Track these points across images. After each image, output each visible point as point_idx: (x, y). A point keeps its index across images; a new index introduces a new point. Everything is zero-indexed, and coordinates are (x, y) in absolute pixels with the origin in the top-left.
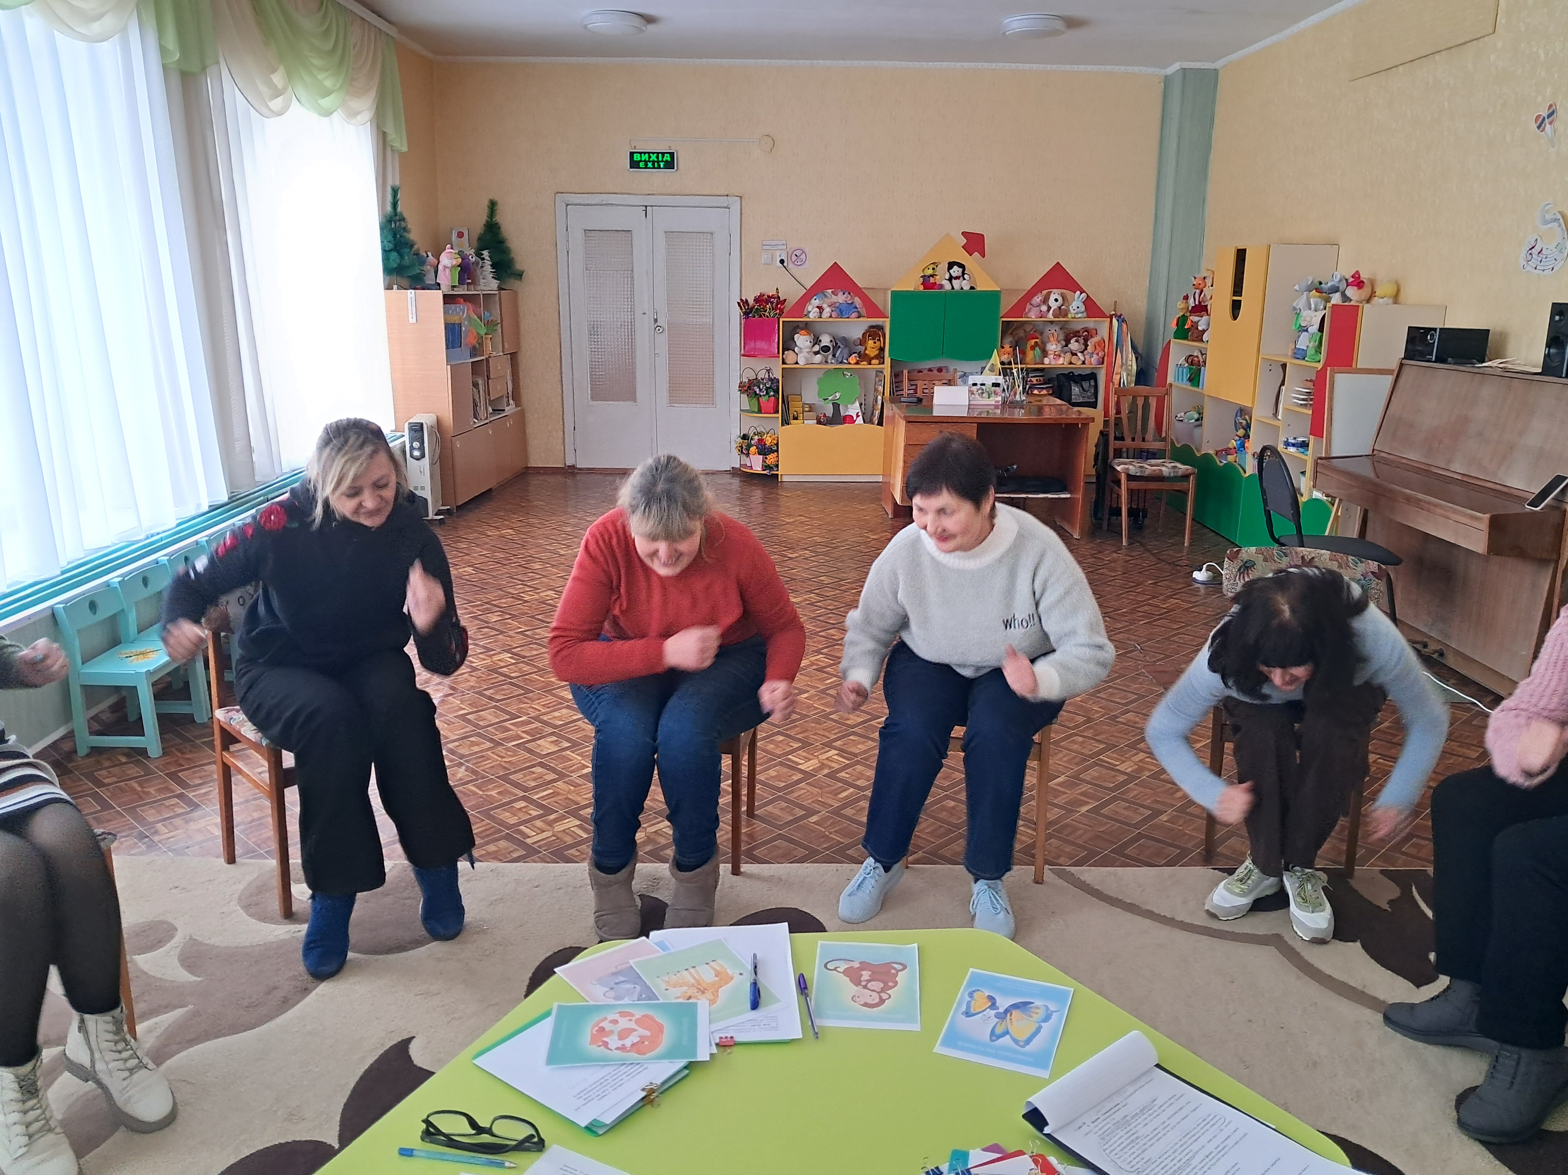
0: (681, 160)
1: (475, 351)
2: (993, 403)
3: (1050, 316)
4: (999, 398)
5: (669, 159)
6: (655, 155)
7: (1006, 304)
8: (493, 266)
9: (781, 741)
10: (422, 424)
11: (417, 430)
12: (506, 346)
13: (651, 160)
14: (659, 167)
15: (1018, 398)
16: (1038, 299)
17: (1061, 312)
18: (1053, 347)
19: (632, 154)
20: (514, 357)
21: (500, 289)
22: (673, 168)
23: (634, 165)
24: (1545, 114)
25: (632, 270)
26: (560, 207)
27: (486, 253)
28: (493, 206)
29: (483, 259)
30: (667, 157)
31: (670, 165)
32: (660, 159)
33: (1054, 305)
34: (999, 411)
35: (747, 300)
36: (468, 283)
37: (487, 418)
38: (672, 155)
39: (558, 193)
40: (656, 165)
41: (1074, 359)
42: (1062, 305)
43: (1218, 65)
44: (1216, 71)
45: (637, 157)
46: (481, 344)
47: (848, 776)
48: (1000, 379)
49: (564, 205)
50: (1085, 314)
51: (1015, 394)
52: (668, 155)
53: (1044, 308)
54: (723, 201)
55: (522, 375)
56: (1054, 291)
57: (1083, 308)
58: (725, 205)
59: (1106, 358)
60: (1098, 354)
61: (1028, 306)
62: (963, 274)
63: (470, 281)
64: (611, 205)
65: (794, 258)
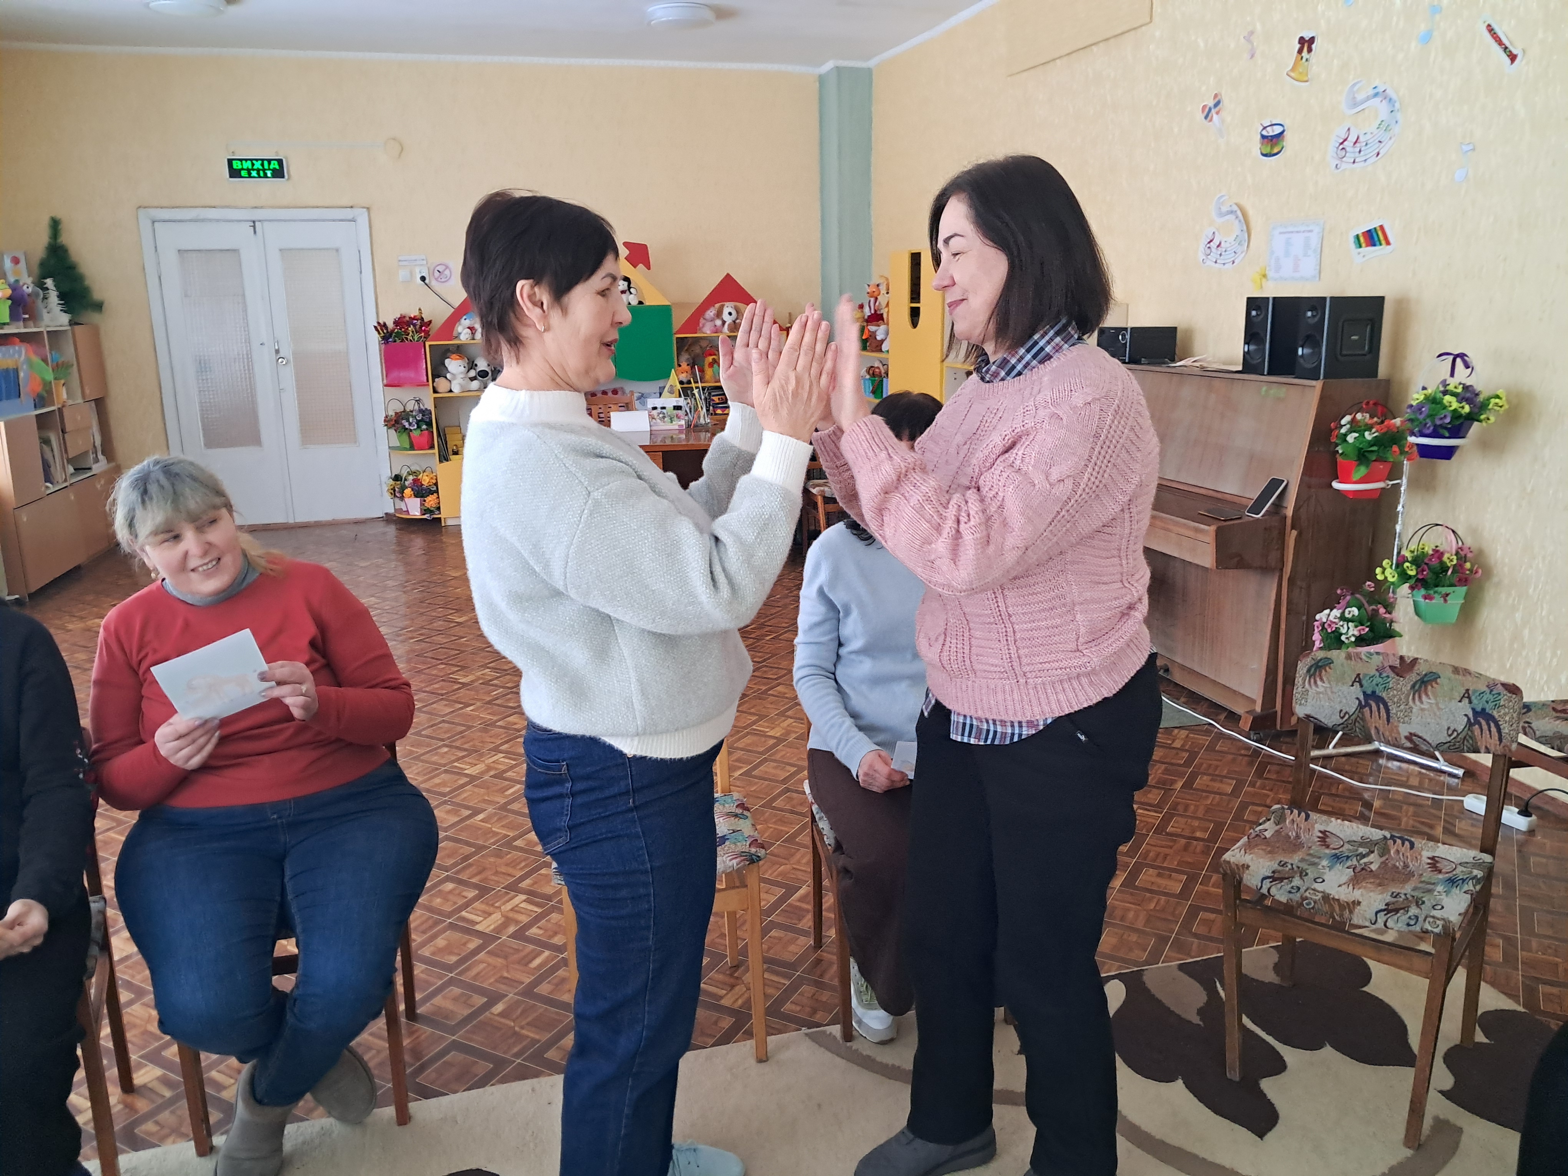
0: (292, 167)
1: (40, 401)
2: (677, 427)
3: (726, 330)
4: (683, 422)
5: (277, 167)
6: (260, 162)
7: (679, 319)
8: (61, 296)
9: (451, 892)
12: (87, 391)
13: (255, 167)
14: (266, 176)
15: (702, 421)
16: (711, 313)
19: (230, 162)
20: (100, 404)
21: (72, 323)
22: (284, 177)
23: (234, 173)
24: (1211, 103)
25: (244, 295)
26: (145, 223)
27: (49, 282)
28: (55, 225)
29: (47, 289)
30: (275, 165)
31: (279, 173)
32: (266, 166)
33: (728, 319)
34: (683, 436)
35: (385, 324)
36: (24, 319)
37: (66, 480)
38: (280, 162)
39: (140, 207)
40: (262, 174)
43: (871, 63)
44: (869, 71)
45: (236, 165)
46: (50, 392)
47: (541, 932)
48: (681, 402)
49: (150, 224)
51: (699, 417)
52: (276, 162)
53: (718, 323)
54: (348, 213)
56: (727, 304)
58: (350, 217)
61: (702, 321)
62: (629, 288)
63: (27, 316)
64: (210, 220)
65: (437, 274)
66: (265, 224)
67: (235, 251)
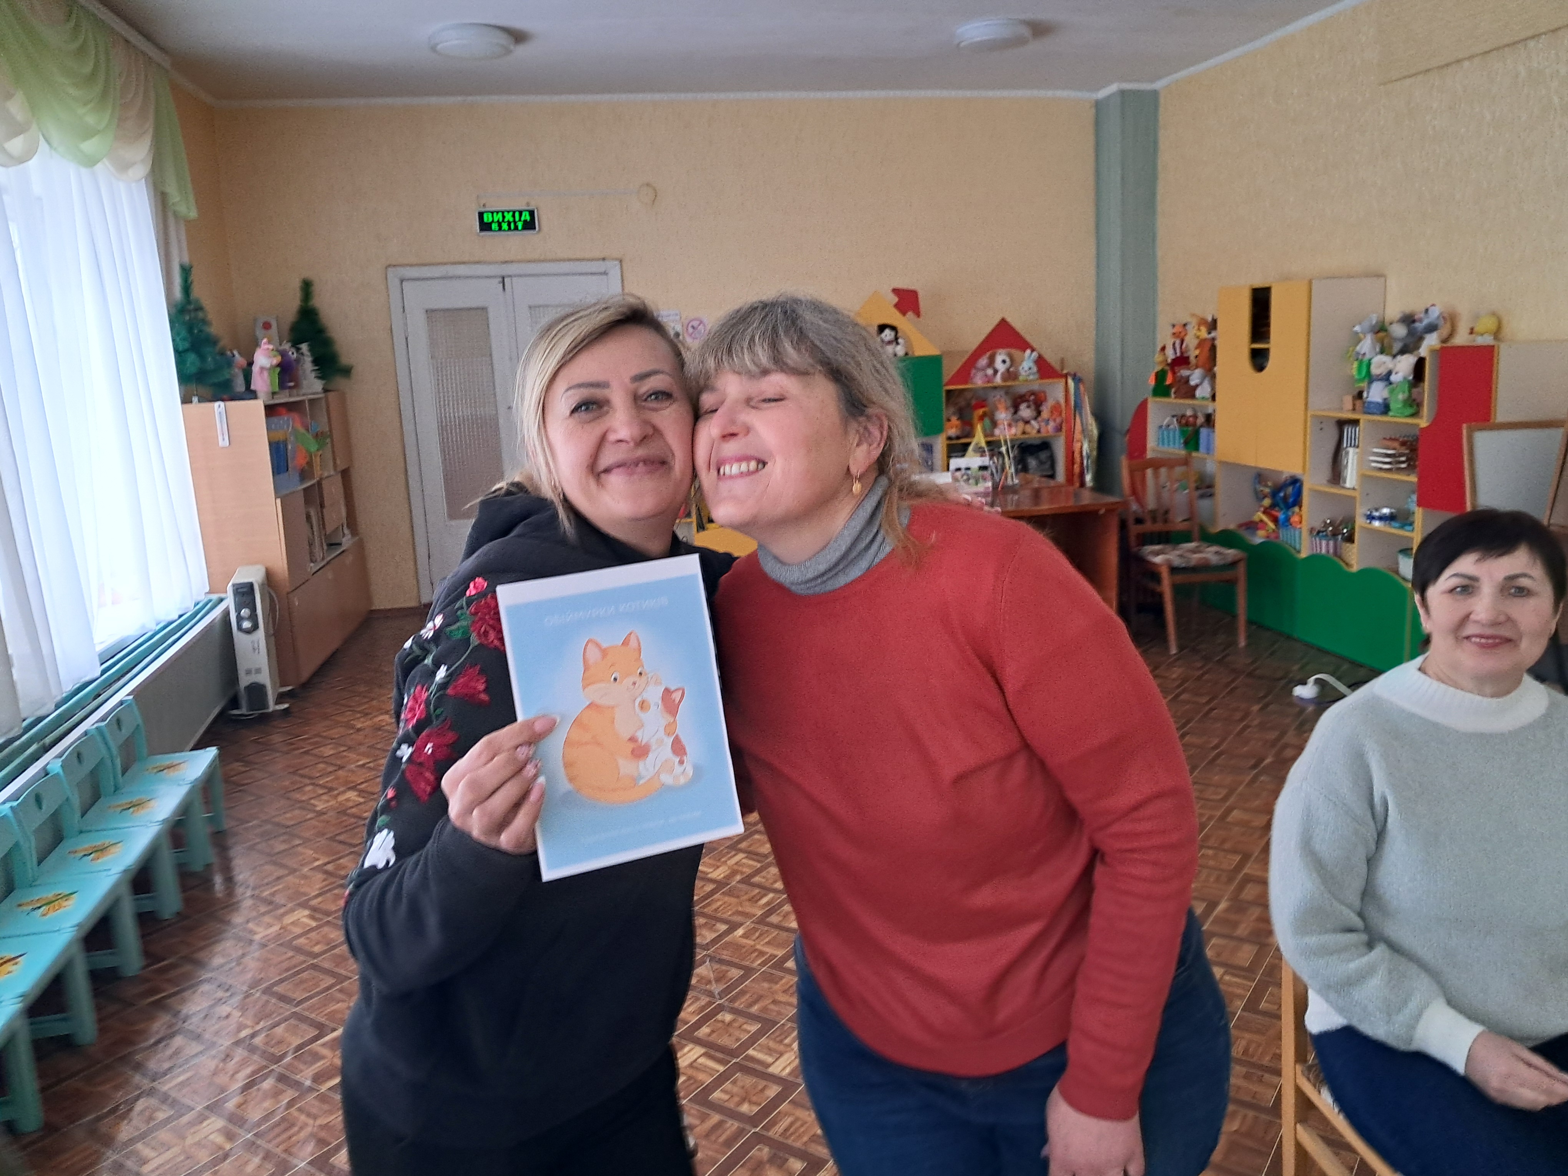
0: (544, 219)
1: (304, 474)
2: (983, 489)
3: (998, 380)
4: (989, 484)
5: (529, 219)
6: (511, 214)
7: (950, 369)
8: (315, 362)
10: (251, 585)
11: (244, 593)
12: (338, 462)
13: (506, 220)
14: (517, 229)
15: (1010, 482)
16: (983, 361)
17: (1011, 375)
18: (1003, 416)
19: (481, 215)
20: (346, 475)
21: (326, 390)
22: (535, 228)
23: (485, 227)
25: (491, 355)
26: (394, 283)
27: (304, 347)
28: (307, 287)
29: (302, 354)
30: (526, 216)
31: (530, 225)
32: (517, 218)
33: (1001, 367)
36: (290, 388)
37: (323, 559)
38: (532, 213)
39: (389, 266)
40: (513, 227)
41: (1028, 428)
42: (1011, 366)
43: (1158, 85)
45: (487, 218)
46: (310, 464)
48: (986, 461)
49: (397, 282)
50: (1037, 376)
51: (1006, 478)
52: (527, 213)
53: (990, 372)
55: (357, 496)
56: (1001, 351)
57: (1035, 369)
59: (1064, 425)
60: (1055, 420)
61: (973, 371)
63: (292, 384)
64: (459, 277)
65: (690, 330)
66: (514, 279)
67: (484, 309)
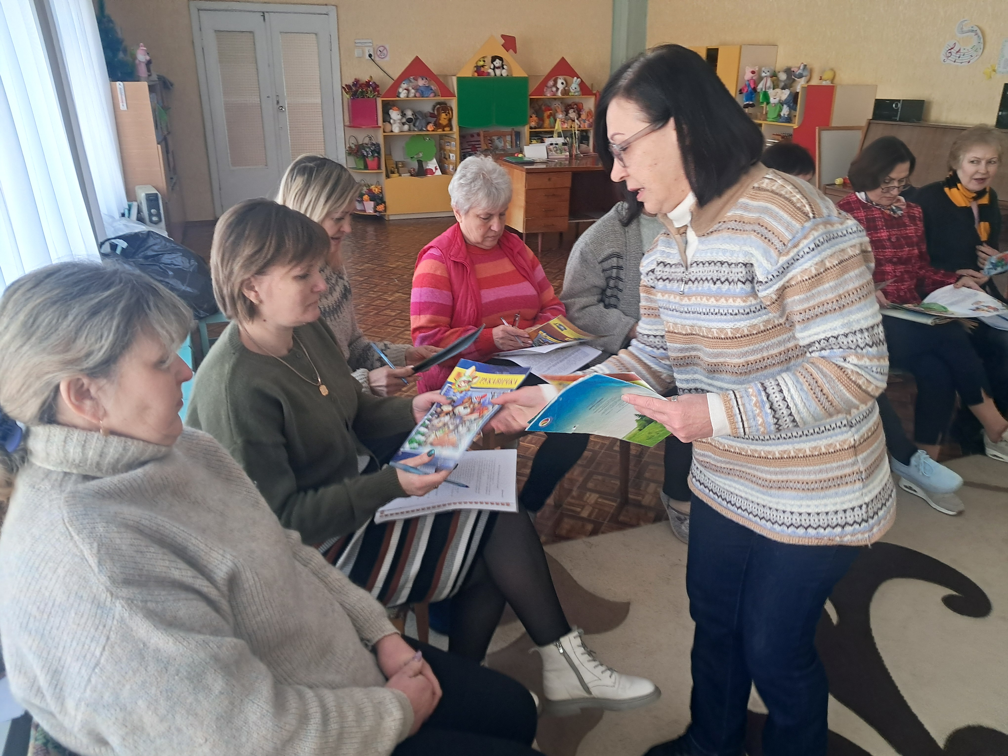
4: (568, 154)
7: (533, 86)
11: (152, 200)
16: (551, 83)
18: (560, 116)
26: (194, 11)
35: (347, 83)
49: (197, 10)
54: (324, 9)
58: (325, 12)
60: (589, 120)
61: (545, 88)
62: (503, 66)
64: (236, 11)
65: (379, 53)
66: (270, 14)
67: (251, 32)
